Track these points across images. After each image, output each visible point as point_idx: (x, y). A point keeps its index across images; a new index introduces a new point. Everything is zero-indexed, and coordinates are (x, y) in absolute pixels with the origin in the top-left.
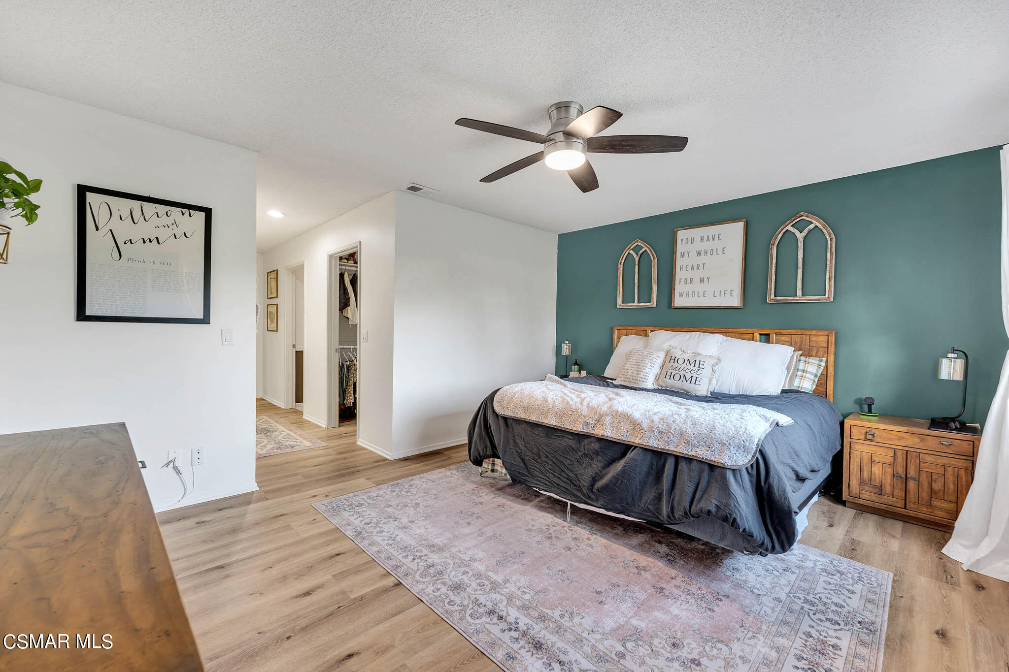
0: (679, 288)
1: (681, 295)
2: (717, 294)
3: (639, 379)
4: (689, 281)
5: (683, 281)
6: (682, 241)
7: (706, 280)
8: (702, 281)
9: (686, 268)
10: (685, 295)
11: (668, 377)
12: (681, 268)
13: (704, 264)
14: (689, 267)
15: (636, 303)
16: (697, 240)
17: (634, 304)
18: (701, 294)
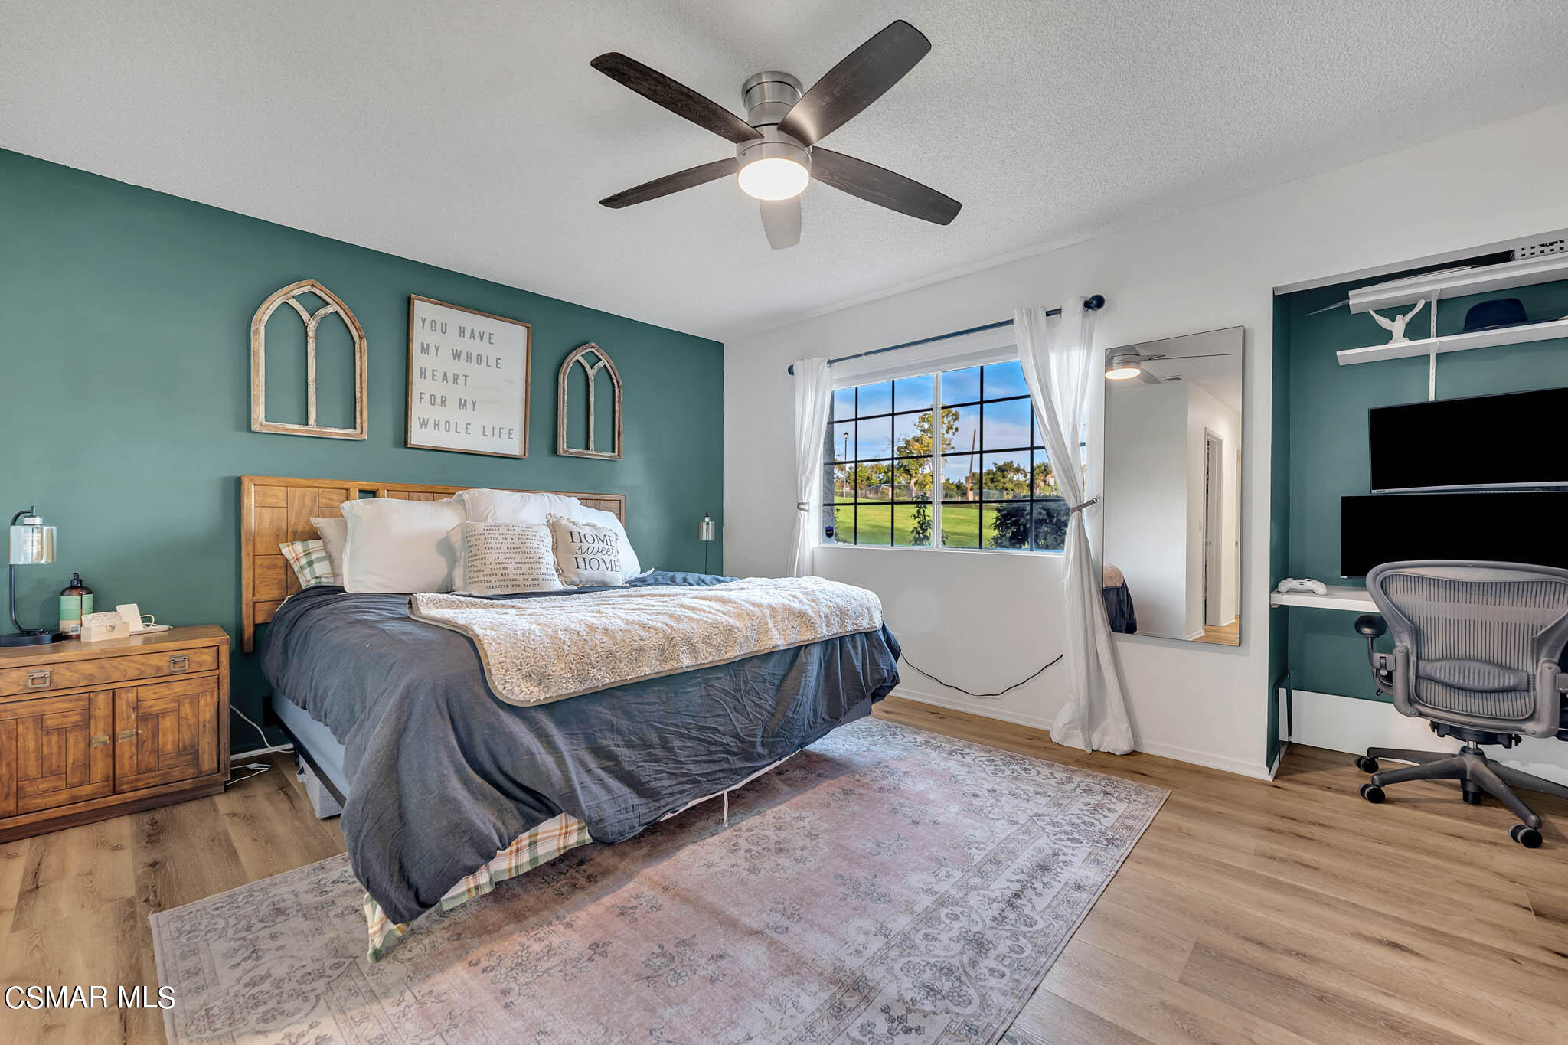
0: (417, 410)
1: (423, 424)
2: (488, 432)
3: (541, 577)
4: (438, 401)
5: (426, 397)
6: (424, 321)
7: (469, 405)
8: (463, 404)
9: (433, 375)
10: (431, 424)
11: (582, 566)
12: (423, 373)
13: (466, 376)
14: (439, 375)
15: (312, 427)
16: (453, 331)
17: (306, 428)
18: (462, 428)
